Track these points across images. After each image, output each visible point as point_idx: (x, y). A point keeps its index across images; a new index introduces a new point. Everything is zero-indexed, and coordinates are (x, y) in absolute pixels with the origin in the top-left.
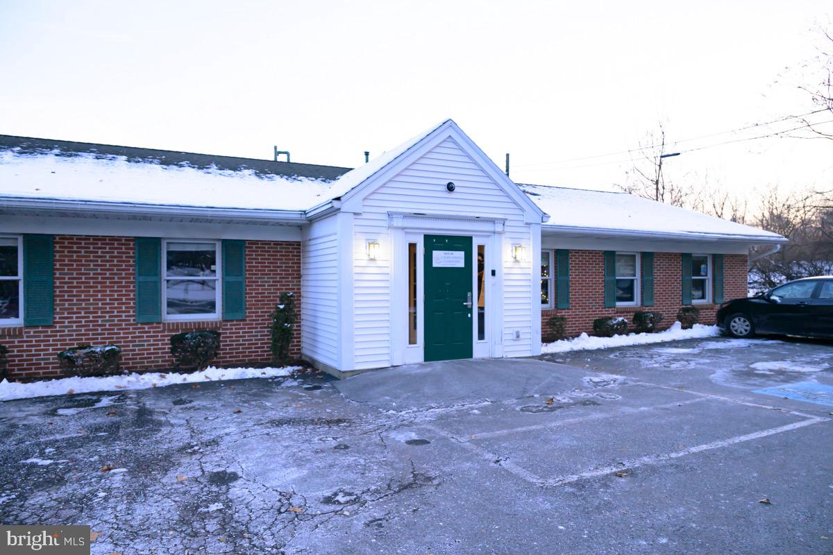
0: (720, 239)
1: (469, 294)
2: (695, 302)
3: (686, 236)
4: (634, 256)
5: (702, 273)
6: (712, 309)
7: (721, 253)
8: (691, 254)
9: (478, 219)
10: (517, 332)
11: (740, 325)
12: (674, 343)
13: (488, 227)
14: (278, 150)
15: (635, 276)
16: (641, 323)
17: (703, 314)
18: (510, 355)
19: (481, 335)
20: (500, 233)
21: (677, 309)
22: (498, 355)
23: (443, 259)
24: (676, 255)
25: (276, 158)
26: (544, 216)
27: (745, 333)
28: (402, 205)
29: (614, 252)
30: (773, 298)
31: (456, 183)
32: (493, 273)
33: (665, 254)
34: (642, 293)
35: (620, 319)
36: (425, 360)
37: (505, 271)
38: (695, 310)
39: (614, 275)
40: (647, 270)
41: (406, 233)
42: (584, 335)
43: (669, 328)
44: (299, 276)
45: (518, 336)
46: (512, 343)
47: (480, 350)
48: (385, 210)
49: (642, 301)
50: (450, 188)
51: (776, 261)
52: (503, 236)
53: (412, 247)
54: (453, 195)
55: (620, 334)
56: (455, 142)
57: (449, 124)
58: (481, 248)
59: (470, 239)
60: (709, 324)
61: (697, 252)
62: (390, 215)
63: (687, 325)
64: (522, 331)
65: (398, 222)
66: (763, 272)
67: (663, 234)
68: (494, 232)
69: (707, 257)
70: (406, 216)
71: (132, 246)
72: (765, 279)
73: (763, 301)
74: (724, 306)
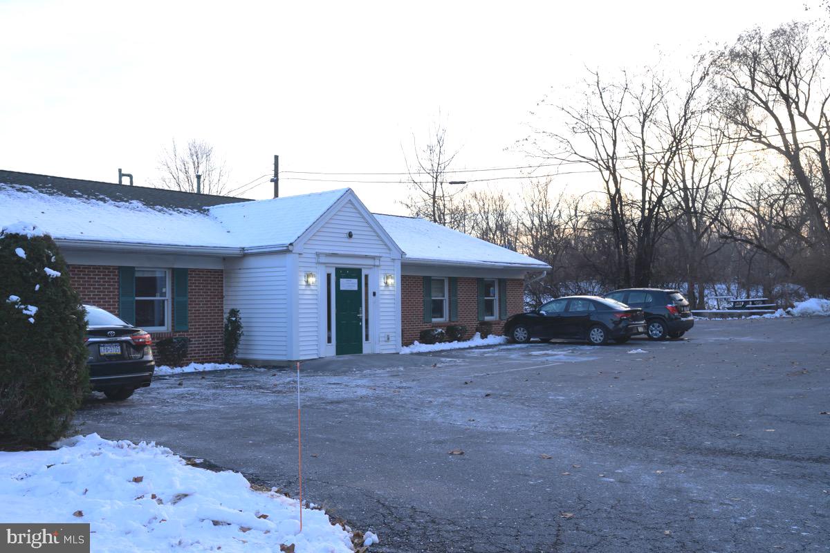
0: (505, 267)
1: (360, 309)
2: (487, 318)
3: (483, 265)
4: (443, 280)
5: (492, 295)
6: (499, 324)
7: (505, 278)
8: (483, 278)
9: (366, 257)
10: (388, 336)
11: (520, 333)
12: (477, 347)
13: (370, 262)
14: (123, 172)
15: (444, 296)
16: (453, 334)
17: (494, 327)
18: (384, 352)
19: (367, 339)
20: (378, 266)
21: (475, 324)
22: (377, 351)
23: (346, 284)
24: (473, 279)
25: (120, 181)
26: (403, 253)
27: (524, 339)
29: (430, 277)
30: (541, 312)
31: (353, 232)
32: (374, 294)
33: (465, 279)
34: (450, 311)
35: (440, 330)
36: (337, 354)
37: (381, 293)
38: (489, 324)
39: (431, 296)
40: (453, 292)
41: (326, 266)
42: (416, 343)
43: (472, 337)
44: (222, 297)
45: (388, 339)
46: (384, 343)
47: (367, 348)
48: (314, 252)
49: (450, 317)
50: (350, 235)
51: (546, 282)
52: (379, 268)
53: (329, 276)
54: (351, 240)
55: (440, 342)
56: (352, 204)
57: (349, 191)
58: (366, 276)
59: (360, 270)
60: (499, 335)
61: (488, 277)
62: (318, 254)
63: (484, 336)
64: (391, 335)
65: (323, 260)
66: (534, 294)
67: (467, 263)
68: (374, 266)
69: (494, 281)
70: (327, 255)
71: (116, 273)
72: (536, 301)
73: (535, 315)
74: (510, 320)
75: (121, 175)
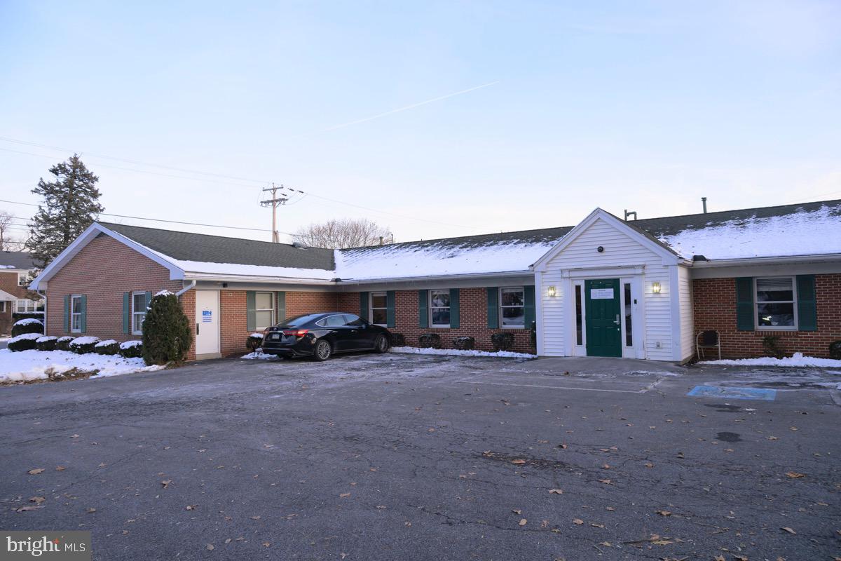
1: (618, 316)
10: (658, 342)
18: (653, 358)
19: (629, 343)
20: (641, 275)
23: (596, 294)
26: (680, 258)
28: (570, 264)
31: (604, 246)
32: (635, 302)
36: (587, 355)
37: (644, 300)
41: (573, 280)
45: (658, 346)
46: (654, 350)
47: (627, 352)
48: (559, 269)
50: (601, 250)
52: (644, 276)
53: (578, 288)
54: (600, 254)
57: (597, 210)
58: (627, 285)
59: (619, 280)
62: (562, 271)
64: (663, 342)
65: (566, 275)
68: (637, 275)
70: (570, 270)
71: (486, 291)
75: (627, 214)
